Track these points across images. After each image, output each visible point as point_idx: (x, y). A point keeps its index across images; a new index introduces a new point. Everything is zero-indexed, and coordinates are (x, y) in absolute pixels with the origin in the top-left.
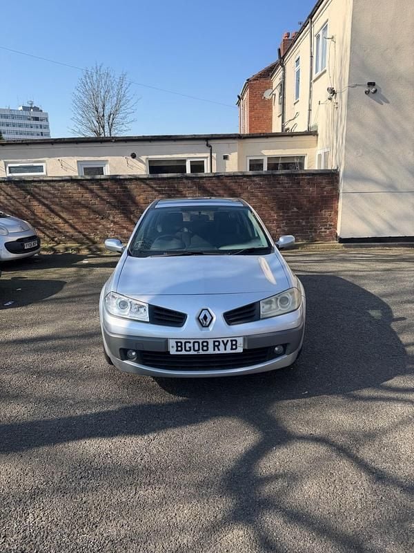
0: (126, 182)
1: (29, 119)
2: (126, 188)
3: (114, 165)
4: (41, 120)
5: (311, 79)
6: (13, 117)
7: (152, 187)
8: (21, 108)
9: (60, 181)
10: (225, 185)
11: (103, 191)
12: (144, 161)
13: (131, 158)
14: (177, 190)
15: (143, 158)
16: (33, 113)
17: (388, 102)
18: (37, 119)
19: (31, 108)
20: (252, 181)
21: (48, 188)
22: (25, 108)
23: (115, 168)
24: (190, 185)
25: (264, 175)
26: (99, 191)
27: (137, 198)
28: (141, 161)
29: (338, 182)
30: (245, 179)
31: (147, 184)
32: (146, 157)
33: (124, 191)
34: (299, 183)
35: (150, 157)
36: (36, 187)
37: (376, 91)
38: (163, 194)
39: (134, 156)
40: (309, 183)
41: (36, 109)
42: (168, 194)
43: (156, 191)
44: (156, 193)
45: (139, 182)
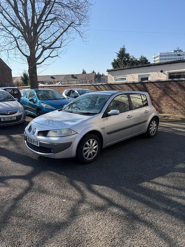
0: (146, 84)
1: (176, 56)
2: (145, 86)
3: (153, 76)
4: (181, 56)
6: (169, 55)
7: (157, 86)
8: (173, 51)
9: (122, 84)
11: (136, 88)
12: (166, 74)
13: (160, 72)
14: (168, 87)
15: (166, 72)
16: (178, 53)
18: (179, 55)
19: (178, 50)
21: (118, 87)
22: (175, 51)
23: (153, 78)
24: (175, 85)
26: (135, 88)
27: (150, 91)
28: (165, 74)
31: (155, 85)
32: (167, 71)
33: (145, 88)
35: (169, 71)
36: (114, 86)
38: (161, 89)
39: (162, 71)
41: (180, 51)
42: (164, 89)
43: (158, 87)
44: (158, 89)
45: (151, 84)
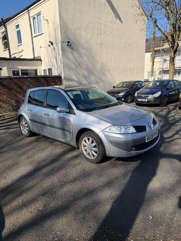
5: (32, 36)
10: (14, 82)
17: (74, 50)
20: (27, 80)
25: (32, 77)
29: (61, 80)
30: (23, 79)
34: (47, 81)
37: (70, 45)
40: (51, 81)
